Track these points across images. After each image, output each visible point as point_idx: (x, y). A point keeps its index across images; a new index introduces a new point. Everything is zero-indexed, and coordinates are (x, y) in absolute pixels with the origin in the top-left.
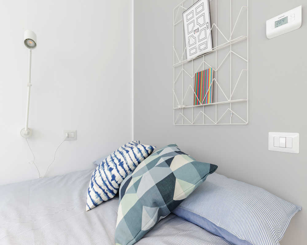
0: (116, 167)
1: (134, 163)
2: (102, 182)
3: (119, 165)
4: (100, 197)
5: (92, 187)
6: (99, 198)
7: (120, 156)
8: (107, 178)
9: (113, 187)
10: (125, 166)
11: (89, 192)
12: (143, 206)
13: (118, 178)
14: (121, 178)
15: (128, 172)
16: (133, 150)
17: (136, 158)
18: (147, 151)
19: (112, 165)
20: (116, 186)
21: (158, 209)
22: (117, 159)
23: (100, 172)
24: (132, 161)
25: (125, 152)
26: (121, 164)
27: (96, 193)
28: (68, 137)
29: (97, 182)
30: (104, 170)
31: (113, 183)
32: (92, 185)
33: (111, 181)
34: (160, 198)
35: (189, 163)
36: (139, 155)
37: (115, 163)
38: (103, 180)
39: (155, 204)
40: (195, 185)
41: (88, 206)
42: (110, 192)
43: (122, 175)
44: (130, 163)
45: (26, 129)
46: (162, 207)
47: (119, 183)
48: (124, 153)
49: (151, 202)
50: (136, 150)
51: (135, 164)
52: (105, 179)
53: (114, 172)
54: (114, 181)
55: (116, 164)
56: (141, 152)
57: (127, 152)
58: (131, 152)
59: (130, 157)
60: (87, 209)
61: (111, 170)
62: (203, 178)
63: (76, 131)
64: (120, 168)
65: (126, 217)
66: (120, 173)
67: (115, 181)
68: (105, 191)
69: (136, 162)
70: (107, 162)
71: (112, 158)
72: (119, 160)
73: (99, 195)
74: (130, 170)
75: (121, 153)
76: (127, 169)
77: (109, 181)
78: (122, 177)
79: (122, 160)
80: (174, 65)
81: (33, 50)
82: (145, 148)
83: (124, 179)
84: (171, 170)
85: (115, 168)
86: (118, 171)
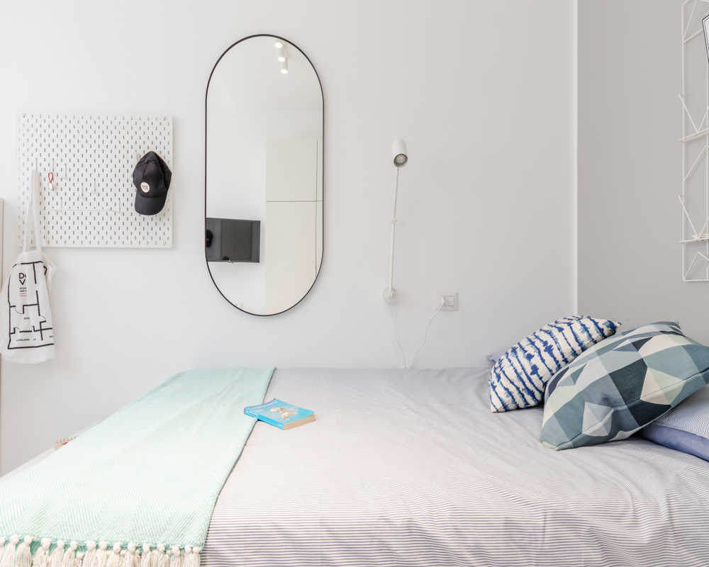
0: (539, 353)
1: (573, 349)
2: (515, 375)
3: (545, 351)
4: (513, 398)
5: (499, 380)
6: (510, 397)
7: (545, 337)
8: (523, 369)
9: (534, 386)
10: (556, 353)
11: (494, 388)
12: (586, 403)
13: (543, 371)
14: (548, 372)
15: (562, 364)
16: (571, 328)
17: (577, 340)
18: (601, 330)
19: (531, 350)
20: (539, 384)
21: (612, 411)
22: (541, 340)
23: (510, 361)
24: (570, 345)
25: (555, 331)
26: (549, 350)
27: (506, 389)
28: (444, 305)
29: (507, 373)
30: (517, 357)
31: (534, 378)
32: (499, 377)
33: (531, 374)
34: (615, 393)
35: (678, 347)
36: (583, 337)
37: (536, 347)
38: (516, 371)
39: (607, 401)
40: (684, 382)
41: (494, 406)
42: (529, 394)
43: (550, 368)
44: (566, 350)
45: (390, 289)
46: (620, 408)
47: (544, 380)
48: (553, 331)
49: (599, 397)
50: (577, 327)
51: (575, 352)
52: (520, 370)
53: (536, 360)
54: (536, 375)
55: (538, 349)
56: (588, 332)
57: (561, 330)
58: (567, 330)
59: (566, 339)
60: (493, 409)
61: (529, 357)
62: (703, 371)
63: (457, 294)
64: (546, 355)
65: (557, 415)
66: (546, 362)
67: (538, 375)
68: (521, 389)
69: (578, 348)
70: (520, 346)
71: (530, 340)
72: (545, 343)
73: (510, 394)
74: (566, 361)
75: (550, 333)
76: (560, 358)
77: (526, 375)
78: (550, 371)
79: (551, 342)
80: (684, 138)
81: (402, 169)
82: (596, 324)
83: (553, 374)
84: (639, 355)
85: (536, 354)
86: (543, 361)
